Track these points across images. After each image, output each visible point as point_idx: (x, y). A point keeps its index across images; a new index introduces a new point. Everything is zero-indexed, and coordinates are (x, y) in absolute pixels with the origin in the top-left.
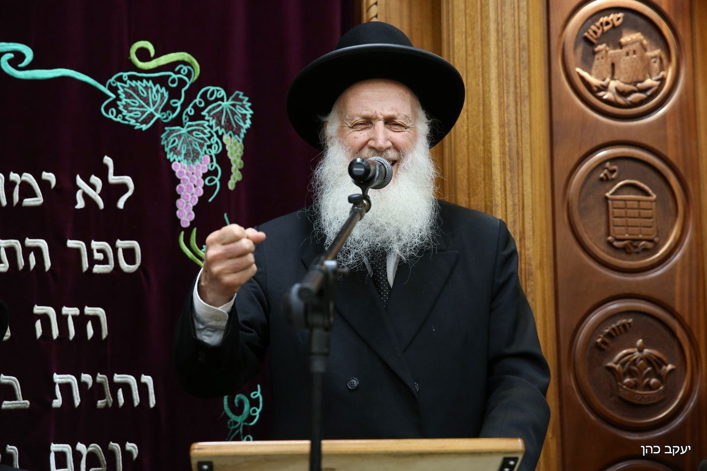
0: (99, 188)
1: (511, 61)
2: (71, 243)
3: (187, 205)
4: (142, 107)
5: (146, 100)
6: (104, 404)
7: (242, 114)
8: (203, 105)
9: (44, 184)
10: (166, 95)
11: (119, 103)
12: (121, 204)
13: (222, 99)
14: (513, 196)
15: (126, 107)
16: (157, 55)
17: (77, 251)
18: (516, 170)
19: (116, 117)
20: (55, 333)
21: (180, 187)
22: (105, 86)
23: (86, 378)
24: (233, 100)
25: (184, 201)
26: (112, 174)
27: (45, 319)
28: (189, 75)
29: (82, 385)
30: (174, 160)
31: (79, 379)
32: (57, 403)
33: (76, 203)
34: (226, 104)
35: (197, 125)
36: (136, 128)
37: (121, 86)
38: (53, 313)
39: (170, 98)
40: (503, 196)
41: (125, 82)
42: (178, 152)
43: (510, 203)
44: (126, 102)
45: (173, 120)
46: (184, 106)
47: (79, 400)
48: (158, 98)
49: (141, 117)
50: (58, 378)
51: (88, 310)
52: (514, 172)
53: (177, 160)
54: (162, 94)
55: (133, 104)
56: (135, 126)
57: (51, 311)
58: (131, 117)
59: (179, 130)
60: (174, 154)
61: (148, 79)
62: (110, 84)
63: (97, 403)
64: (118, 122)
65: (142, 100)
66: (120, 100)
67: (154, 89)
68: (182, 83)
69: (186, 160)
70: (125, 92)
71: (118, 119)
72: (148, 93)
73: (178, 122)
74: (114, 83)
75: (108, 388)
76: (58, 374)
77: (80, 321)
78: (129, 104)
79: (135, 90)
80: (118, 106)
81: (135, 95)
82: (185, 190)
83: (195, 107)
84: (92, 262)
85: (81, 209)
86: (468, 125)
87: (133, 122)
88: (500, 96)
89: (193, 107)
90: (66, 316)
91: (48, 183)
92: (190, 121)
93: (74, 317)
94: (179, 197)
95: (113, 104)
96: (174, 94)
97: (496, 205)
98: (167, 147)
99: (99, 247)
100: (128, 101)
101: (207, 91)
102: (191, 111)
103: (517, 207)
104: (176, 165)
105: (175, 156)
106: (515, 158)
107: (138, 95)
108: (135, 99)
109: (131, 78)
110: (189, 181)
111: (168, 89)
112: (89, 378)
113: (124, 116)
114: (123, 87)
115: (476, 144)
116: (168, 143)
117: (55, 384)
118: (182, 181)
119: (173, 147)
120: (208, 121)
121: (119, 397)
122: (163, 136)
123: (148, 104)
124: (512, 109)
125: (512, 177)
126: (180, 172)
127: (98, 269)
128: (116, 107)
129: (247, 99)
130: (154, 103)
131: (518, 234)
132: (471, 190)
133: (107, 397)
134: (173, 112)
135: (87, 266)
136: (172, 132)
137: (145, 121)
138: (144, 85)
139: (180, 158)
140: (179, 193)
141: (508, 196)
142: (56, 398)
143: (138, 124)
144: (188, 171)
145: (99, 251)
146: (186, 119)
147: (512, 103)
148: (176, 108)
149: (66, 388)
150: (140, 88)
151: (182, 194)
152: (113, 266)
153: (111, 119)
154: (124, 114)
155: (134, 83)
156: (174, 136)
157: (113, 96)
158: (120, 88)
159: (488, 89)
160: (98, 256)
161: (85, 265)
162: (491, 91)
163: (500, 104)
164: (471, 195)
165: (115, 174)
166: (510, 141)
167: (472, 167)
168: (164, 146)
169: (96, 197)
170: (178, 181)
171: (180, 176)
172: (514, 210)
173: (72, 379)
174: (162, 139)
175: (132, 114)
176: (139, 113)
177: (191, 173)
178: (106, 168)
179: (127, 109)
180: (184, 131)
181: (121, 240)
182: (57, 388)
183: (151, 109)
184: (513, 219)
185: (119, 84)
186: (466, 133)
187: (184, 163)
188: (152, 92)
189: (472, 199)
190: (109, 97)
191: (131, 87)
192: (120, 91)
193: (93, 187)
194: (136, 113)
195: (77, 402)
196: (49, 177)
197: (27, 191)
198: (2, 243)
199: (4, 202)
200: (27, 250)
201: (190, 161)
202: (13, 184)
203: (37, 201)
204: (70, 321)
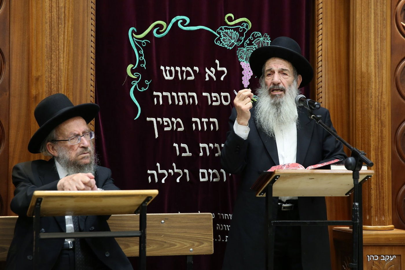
0: (214, 73)
1: (379, 25)
2: (204, 94)
3: (246, 79)
4: (230, 40)
5: (231, 37)
6: (218, 155)
7: (267, 42)
8: (253, 39)
9: (194, 71)
10: (238, 35)
11: (221, 38)
12: (222, 79)
13: (260, 37)
14: (379, 79)
15: (223, 40)
16: (235, 19)
17: (207, 97)
18: (380, 68)
19: (220, 44)
20: (200, 128)
22: (216, 32)
23: (211, 145)
24: (264, 37)
25: (245, 77)
27: (196, 123)
28: (247, 27)
29: (210, 148)
30: (241, 61)
31: (208, 145)
32: (201, 154)
33: (206, 78)
34: (261, 39)
35: (251, 47)
36: (227, 48)
39: (240, 36)
40: (375, 78)
41: (223, 30)
42: (243, 58)
43: (377, 81)
45: (241, 45)
46: (245, 40)
47: (209, 153)
48: (235, 36)
49: (229, 44)
50: (201, 145)
51: (211, 120)
52: (379, 69)
53: (242, 61)
54: (237, 35)
55: (226, 39)
57: (198, 120)
58: (225, 44)
59: (243, 49)
61: (232, 29)
62: (218, 31)
63: (215, 155)
65: (230, 37)
66: (221, 37)
67: (234, 33)
68: (244, 30)
70: (223, 34)
71: (221, 45)
72: (232, 35)
73: (242, 46)
74: (219, 31)
75: (219, 149)
76: (201, 144)
77: (208, 123)
78: (225, 39)
79: (227, 33)
82: (245, 73)
83: (249, 40)
84: (212, 101)
85: (207, 81)
86: (361, 50)
87: (226, 46)
88: (375, 39)
89: (248, 40)
90: (204, 122)
91: (196, 71)
92: (247, 46)
93: (206, 122)
94: (243, 76)
96: (241, 34)
97: (372, 82)
98: (239, 56)
99: (214, 95)
100: (224, 38)
101: (254, 33)
102: (248, 42)
103: (380, 83)
104: (242, 63)
105: (242, 60)
106: (380, 64)
107: (228, 35)
108: (227, 37)
109: (225, 28)
110: (247, 69)
111: (239, 33)
113: (223, 44)
114: (222, 32)
115: (365, 58)
116: (239, 54)
119: (241, 56)
120: (255, 46)
122: (237, 51)
123: (232, 39)
124: (379, 44)
125: (378, 71)
126: (244, 66)
127: (214, 104)
128: (220, 40)
129: (269, 36)
130: (234, 38)
131: (380, 93)
134: (241, 42)
136: (240, 50)
137: (231, 46)
138: (230, 31)
140: (243, 74)
141: (377, 78)
144: (247, 65)
145: (214, 97)
146: (246, 45)
147: (379, 42)
148: (242, 40)
149: (204, 149)
150: (229, 32)
152: (220, 103)
153: (218, 45)
154: (223, 43)
155: (226, 31)
156: (241, 52)
157: (219, 36)
158: (221, 32)
159: (370, 36)
160: (214, 99)
161: (210, 103)
162: (372, 37)
163: (375, 42)
165: (220, 67)
166: (378, 57)
167: (363, 67)
169: (213, 76)
170: (243, 70)
171: (244, 68)
172: (379, 84)
173: (206, 145)
174: (237, 53)
175: (226, 43)
176: (228, 42)
178: (217, 64)
180: (245, 49)
181: (223, 93)
182: (201, 148)
183: (233, 41)
184: (378, 87)
185: (221, 31)
186: (360, 53)
187: (245, 62)
188: (233, 34)
190: (217, 36)
191: (225, 32)
192: (221, 34)
193: (212, 72)
195: (208, 154)
196: (196, 68)
197: (188, 74)
198: (180, 94)
199: (180, 79)
200: (189, 97)
201: (248, 62)
202: (184, 71)
203: (192, 78)
204: (205, 123)
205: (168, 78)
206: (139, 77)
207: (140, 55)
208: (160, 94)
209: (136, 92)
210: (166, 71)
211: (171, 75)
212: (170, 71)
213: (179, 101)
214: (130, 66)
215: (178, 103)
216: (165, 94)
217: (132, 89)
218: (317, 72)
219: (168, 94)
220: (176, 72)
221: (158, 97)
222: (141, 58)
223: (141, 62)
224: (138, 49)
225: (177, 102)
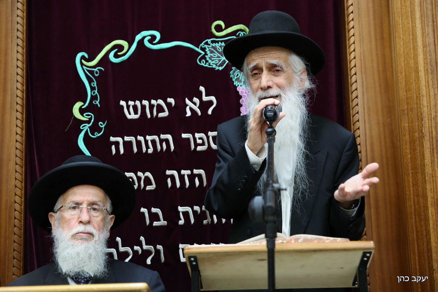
0: (198, 104)
2: (184, 136)
3: (246, 110)
4: (219, 57)
6: (207, 223)
9: (169, 105)
11: (206, 56)
12: (210, 112)
15: (210, 58)
16: (226, 28)
17: (188, 140)
19: (205, 64)
20: (178, 184)
21: (242, 100)
22: (198, 48)
23: (197, 208)
25: (244, 108)
26: (205, 96)
27: (172, 177)
29: (195, 212)
30: (238, 86)
31: (192, 209)
32: (181, 222)
33: (186, 113)
36: (216, 69)
37: (207, 47)
38: (176, 174)
41: (209, 45)
42: (240, 80)
44: (210, 55)
47: (194, 221)
49: (219, 63)
50: (181, 209)
51: (196, 171)
53: (240, 85)
55: (214, 56)
56: (215, 68)
57: (175, 173)
58: (213, 64)
60: (238, 82)
61: (221, 42)
62: (201, 46)
63: (203, 222)
64: (207, 67)
65: (219, 53)
66: (207, 55)
69: (244, 85)
70: (210, 50)
71: (207, 65)
74: (203, 46)
75: (208, 214)
76: (181, 206)
77: (192, 177)
78: (212, 56)
79: (215, 48)
80: (206, 58)
81: (215, 51)
82: (244, 101)
84: (196, 145)
85: (189, 116)
87: (214, 66)
88: (423, 29)
90: (184, 175)
91: (171, 104)
93: (188, 175)
94: (241, 106)
95: (204, 57)
98: (234, 78)
99: (200, 136)
100: (212, 55)
104: (239, 88)
105: (239, 83)
106: (435, 66)
107: (217, 51)
108: (215, 53)
109: (212, 42)
110: (247, 96)
112: (198, 208)
113: (209, 63)
115: (409, 60)
116: (234, 76)
117: (179, 212)
118: (243, 97)
119: (237, 78)
121: (214, 219)
122: (231, 72)
124: (431, 35)
126: (242, 92)
127: (199, 148)
128: (205, 58)
132: (407, 88)
133: (208, 218)
135: (194, 147)
137: (221, 65)
138: (220, 45)
139: (241, 84)
140: (241, 104)
141: (430, 89)
142: (181, 220)
143: (217, 67)
144: (246, 91)
145: (200, 139)
147: (431, 32)
150: (218, 47)
151: (243, 104)
152: (207, 146)
153: (202, 66)
154: (209, 62)
155: (214, 45)
156: (238, 72)
157: (203, 53)
158: (207, 48)
160: (199, 141)
161: (193, 147)
163: (423, 33)
164: (407, 91)
165: (206, 96)
166: (430, 55)
167: (407, 74)
168: (232, 78)
169: (196, 108)
170: (241, 97)
171: (242, 94)
173: (189, 209)
174: (230, 74)
175: (214, 62)
176: (217, 61)
177: (247, 91)
178: (201, 92)
179: (211, 59)
181: (211, 132)
182: (181, 214)
185: (206, 46)
186: (403, 54)
187: (244, 87)
189: (408, 93)
190: (201, 54)
191: (213, 47)
192: (207, 50)
193: (195, 104)
194: (216, 61)
195: (192, 221)
196: (171, 100)
197: (160, 109)
198: (149, 138)
199: (149, 116)
200: (161, 141)
201: (247, 85)
202: (153, 106)
203: (165, 114)
204: (186, 178)
205: (132, 116)
206: (90, 119)
207: (92, 89)
208: (119, 139)
209: (87, 139)
210: (128, 107)
211: (136, 113)
212: (135, 107)
213: (148, 148)
214: (78, 105)
215: (147, 151)
216: (127, 139)
217: (82, 136)
218: (351, 91)
219: (132, 139)
220: (143, 107)
221: (117, 144)
222: (94, 93)
223: (94, 98)
224: (90, 81)
225: (144, 149)
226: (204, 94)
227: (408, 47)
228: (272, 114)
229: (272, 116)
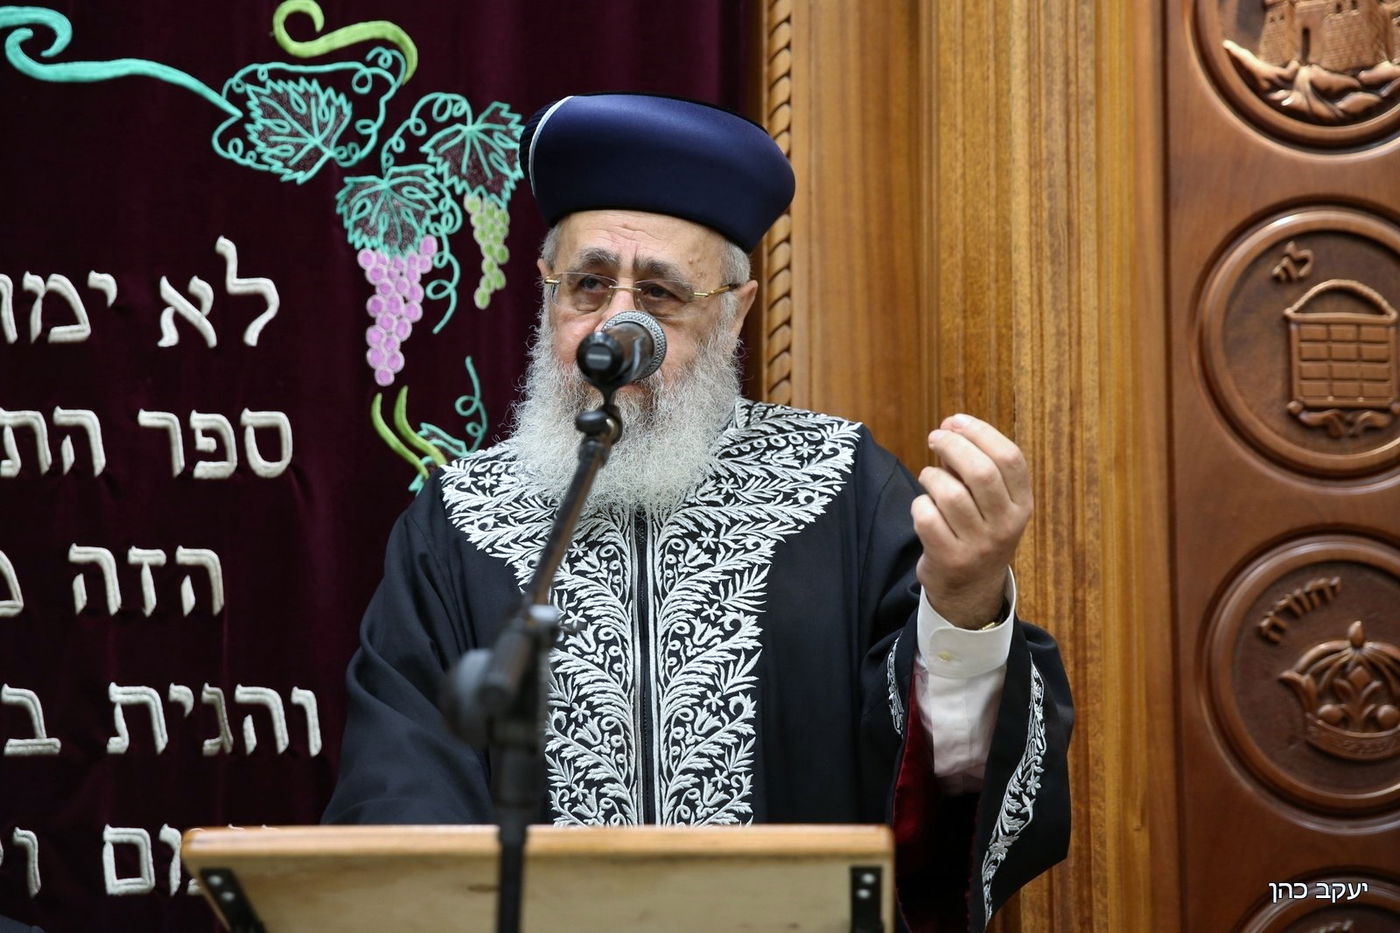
0: (208, 304)
2: (147, 418)
3: (388, 340)
4: (297, 134)
5: (305, 121)
6: (217, 748)
7: (504, 150)
8: (423, 131)
9: (92, 298)
10: (347, 110)
11: (249, 127)
12: (252, 336)
13: (463, 120)
14: (1058, 317)
15: (264, 134)
16: (330, 28)
17: (163, 433)
18: (1064, 258)
19: (243, 156)
20: (114, 601)
21: (375, 302)
22: (220, 92)
23: (180, 693)
24: (487, 120)
25: (383, 331)
26: (235, 275)
27: (94, 572)
28: (395, 69)
29: (172, 709)
30: (363, 247)
31: (164, 694)
32: (119, 744)
33: (160, 335)
34: (471, 130)
35: (412, 173)
36: (285, 178)
37: (254, 92)
38: (108, 560)
39: (355, 117)
40: (1036, 314)
41: (263, 85)
42: (371, 229)
44: (264, 125)
45: (361, 162)
46: (384, 134)
47: (166, 740)
48: (331, 117)
49: (295, 155)
50: (118, 694)
51: (185, 555)
52: (1061, 264)
53: (368, 245)
54: (340, 109)
55: (278, 130)
56: (281, 175)
57: (105, 557)
58: (273, 157)
59: (375, 184)
60: (362, 233)
61: (309, 77)
62: (230, 88)
63: (202, 745)
64: (248, 168)
65: (297, 120)
66: (252, 121)
67: (323, 99)
68: (381, 85)
69: (387, 247)
70: (262, 105)
71: (248, 162)
72: (309, 107)
73: (372, 166)
74: (239, 86)
75: (225, 716)
76: (120, 684)
77: (168, 577)
78: (270, 130)
79: (282, 99)
80: (248, 133)
81: (282, 111)
82: (384, 308)
83: (407, 135)
84: (193, 456)
85: (170, 348)
86: (964, 165)
87: (277, 167)
88: (1033, 102)
89: (402, 136)
90: (139, 567)
91: (101, 294)
92: (395, 164)
93: (154, 569)
94: (372, 322)
95: (238, 130)
96: (363, 107)
97: (1019, 334)
98: (349, 218)
99: (208, 425)
100: (269, 122)
101: (432, 102)
102: (398, 145)
104: (367, 255)
105: (365, 238)
106: (1064, 234)
107: (290, 110)
108: (283, 118)
109: (274, 75)
110: (393, 289)
111: (352, 97)
112: (187, 695)
113: (259, 155)
114: (258, 95)
115: (980, 206)
116: (350, 211)
117: (113, 705)
118: (378, 290)
119: (361, 219)
120: (434, 165)
121: (246, 734)
122: (341, 195)
123: (309, 130)
124: (1058, 129)
125: (1055, 274)
126: (376, 271)
127: (203, 470)
128: (244, 136)
129: (517, 117)
130: (322, 127)
132: (969, 303)
133: (223, 733)
134: (362, 147)
135: (183, 463)
136: (357, 187)
137: (304, 165)
138: (301, 90)
139: (375, 242)
140: (372, 314)
141: (1045, 315)
142: (116, 734)
143: (289, 171)
144: (392, 269)
145: (207, 433)
146: (387, 160)
148: (368, 137)
150: (294, 96)
151: (379, 317)
152: (235, 464)
153: (232, 162)
154: (259, 149)
155: (280, 86)
156: (363, 197)
157: (237, 113)
158: (252, 96)
160: (205, 444)
161: (179, 462)
162: (1013, 90)
163: (1033, 118)
164: (969, 314)
165: (241, 274)
166: (1051, 197)
167: (972, 254)
168: (341, 216)
169: (200, 321)
170: (370, 290)
171: (375, 280)
172: (1058, 344)
173: (150, 695)
174: (337, 202)
175: (276, 151)
176: (289, 147)
177: (397, 272)
178: (222, 260)
179: (265, 140)
180: (383, 185)
181: (251, 410)
182: (118, 712)
183: (314, 141)
185: (250, 88)
186: (960, 183)
187: (384, 252)
188: (317, 105)
189: (971, 322)
190: (228, 116)
191: (274, 94)
192: (253, 104)
193: (196, 302)
194: (285, 147)
195: (162, 741)
196: (104, 282)
197: (58, 311)
198: (6, 417)
199: (12, 333)
200: (57, 433)
201: (396, 248)
202: (31, 296)
203: (79, 331)
204: (147, 577)
226: (232, 267)
227: (979, 163)
228: (607, 358)
229: (604, 367)
